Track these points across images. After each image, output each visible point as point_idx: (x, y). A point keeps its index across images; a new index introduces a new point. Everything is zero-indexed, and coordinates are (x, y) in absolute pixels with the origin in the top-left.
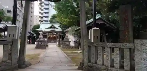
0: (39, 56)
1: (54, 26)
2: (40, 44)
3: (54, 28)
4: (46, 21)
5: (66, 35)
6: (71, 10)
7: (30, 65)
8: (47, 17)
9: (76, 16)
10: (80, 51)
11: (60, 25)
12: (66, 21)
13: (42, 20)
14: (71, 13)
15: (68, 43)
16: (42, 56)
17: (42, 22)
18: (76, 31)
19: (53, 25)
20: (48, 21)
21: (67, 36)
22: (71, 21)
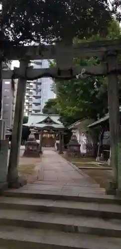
0: (33, 169)
1: (50, 119)
2: (31, 149)
3: (51, 122)
4: (36, 111)
5: (74, 134)
6: (82, 92)
7: (25, 182)
8: (39, 104)
9: (90, 103)
10: (98, 162)
11: (61, 117)
12: (71, 110)
13: (30, 109)
14: (82, 97)
15: (75, 148)
16: (37, 168)
17: (31, 112)
18: (90, 127)
19: (48, 118)
20: (39, 111)
21: (75, 136)
22: (82, 110)
